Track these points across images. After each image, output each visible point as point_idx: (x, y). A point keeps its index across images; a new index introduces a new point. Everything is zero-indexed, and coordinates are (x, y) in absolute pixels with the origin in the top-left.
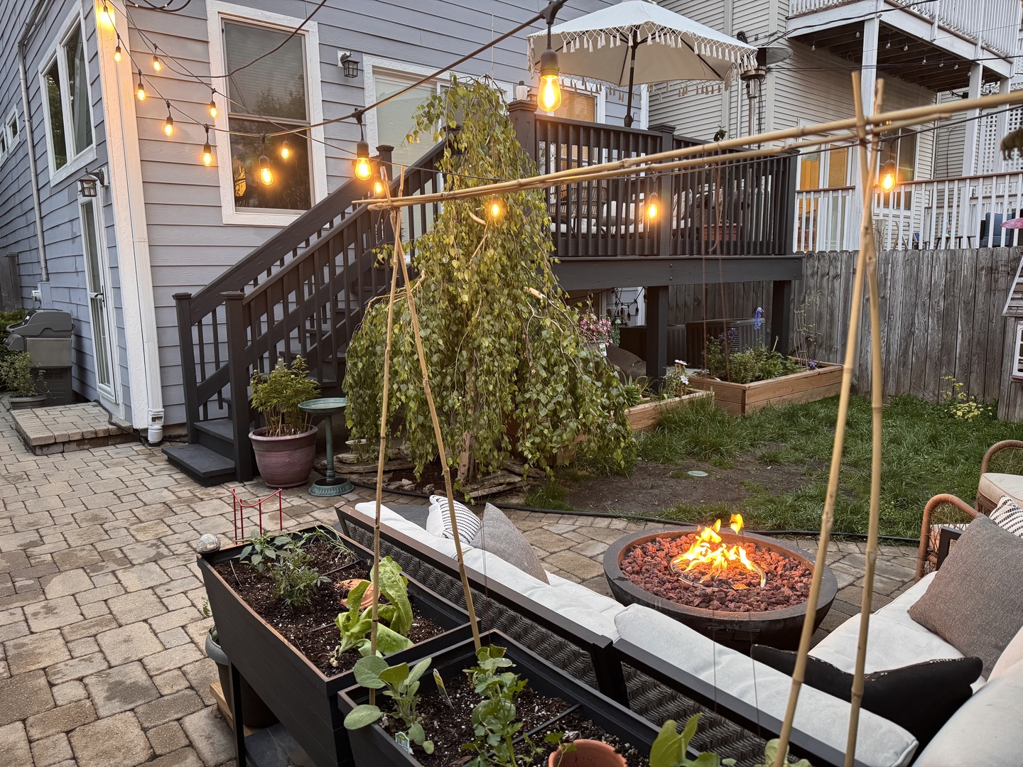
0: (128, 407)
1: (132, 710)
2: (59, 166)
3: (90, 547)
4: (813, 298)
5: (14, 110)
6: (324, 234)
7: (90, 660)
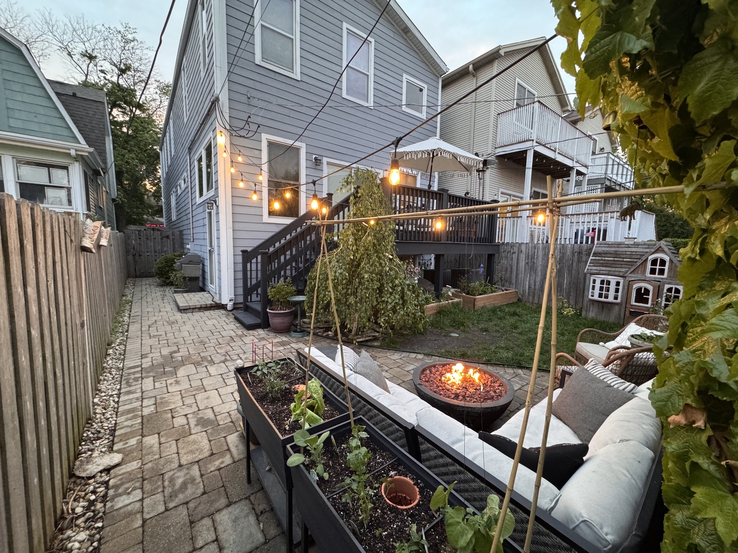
0: (220, 295)
1: (206, 431)
2: (200, 197)
3: (198, 355)
4: (504, 261)
5: (185, 174)
6: (303, 227)
7: (191, 406)
